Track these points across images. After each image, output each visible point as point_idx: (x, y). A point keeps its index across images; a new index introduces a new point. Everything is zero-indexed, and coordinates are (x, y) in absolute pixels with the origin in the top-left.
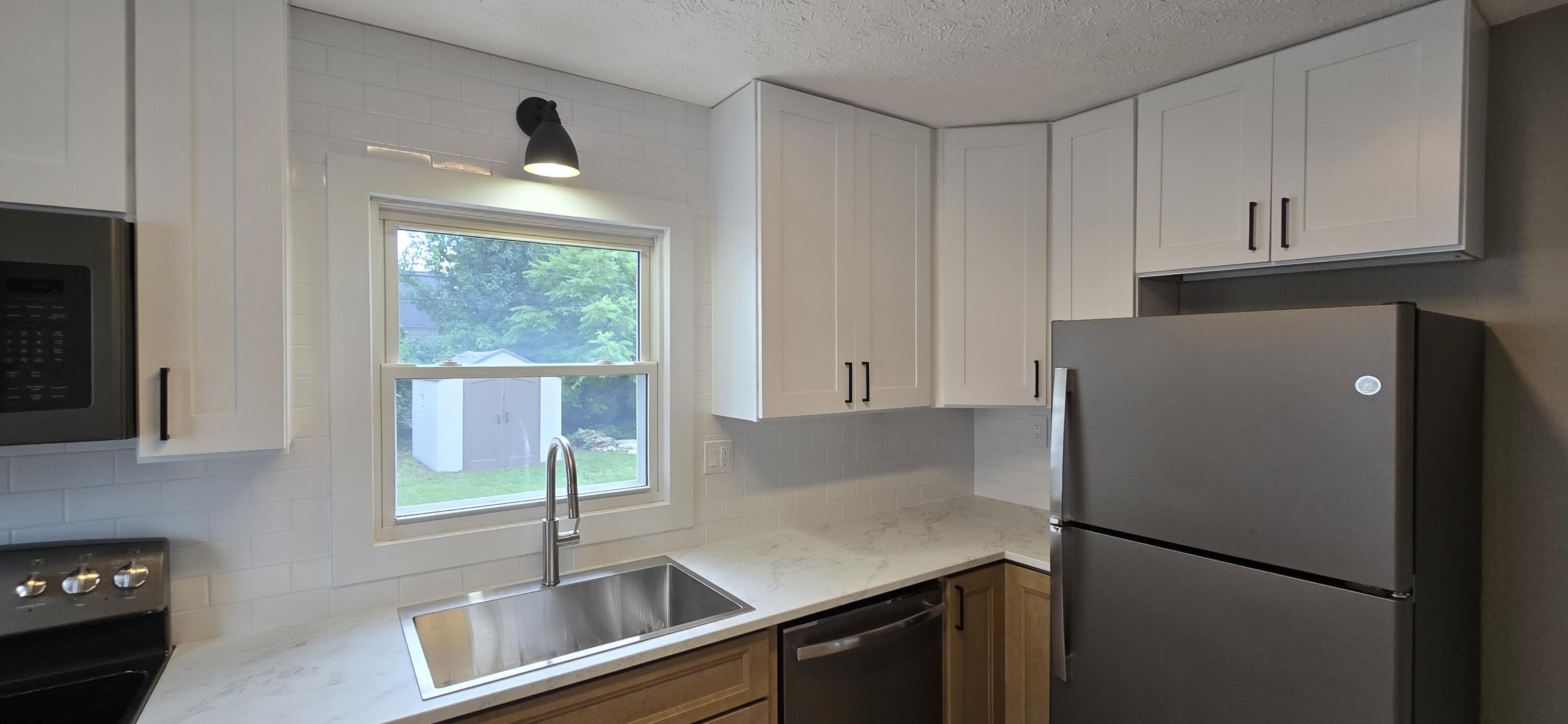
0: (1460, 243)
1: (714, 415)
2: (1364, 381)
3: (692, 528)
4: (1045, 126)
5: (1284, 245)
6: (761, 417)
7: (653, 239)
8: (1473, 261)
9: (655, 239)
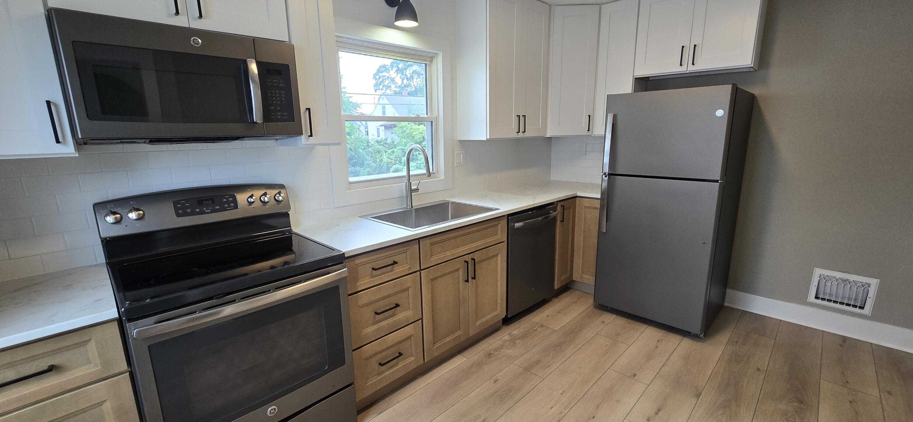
0: (751, 64)
1: (459, 140)
2: (719, 111)
3: (452, 189)
4: (598, 6)
5: (693, 64)
6: (488, 138)
7: (432, 57)
8: (754, 71)
9: (433, 58)
